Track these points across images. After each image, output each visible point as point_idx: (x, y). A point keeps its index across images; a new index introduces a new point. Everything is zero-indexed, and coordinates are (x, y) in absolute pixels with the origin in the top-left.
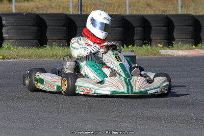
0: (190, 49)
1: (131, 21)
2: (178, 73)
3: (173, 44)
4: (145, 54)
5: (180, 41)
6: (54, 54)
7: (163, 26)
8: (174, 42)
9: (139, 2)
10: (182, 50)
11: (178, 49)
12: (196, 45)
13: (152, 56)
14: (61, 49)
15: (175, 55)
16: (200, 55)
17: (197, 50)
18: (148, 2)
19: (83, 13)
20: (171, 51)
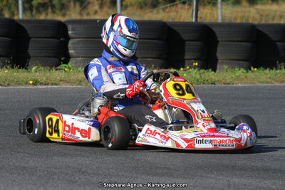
1: (267, 33)
4: (269, 80)
13: (277, 84)
19: (199, 20)
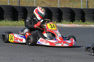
0: (70, 24)
2: (68, 35)
3: (61, 21)
5: (64, 20)
6: (7, 24)
7: (57, 13)
8: (62, 20)
9: (38, 1)
10: (66, 24)
11: (64, 23)
12: (72, 22)
14: (10, 22)
15: (63, 26)
16: (75, 27)
17: (73, 24)
18: (43, 1)
20: (61, 24)
